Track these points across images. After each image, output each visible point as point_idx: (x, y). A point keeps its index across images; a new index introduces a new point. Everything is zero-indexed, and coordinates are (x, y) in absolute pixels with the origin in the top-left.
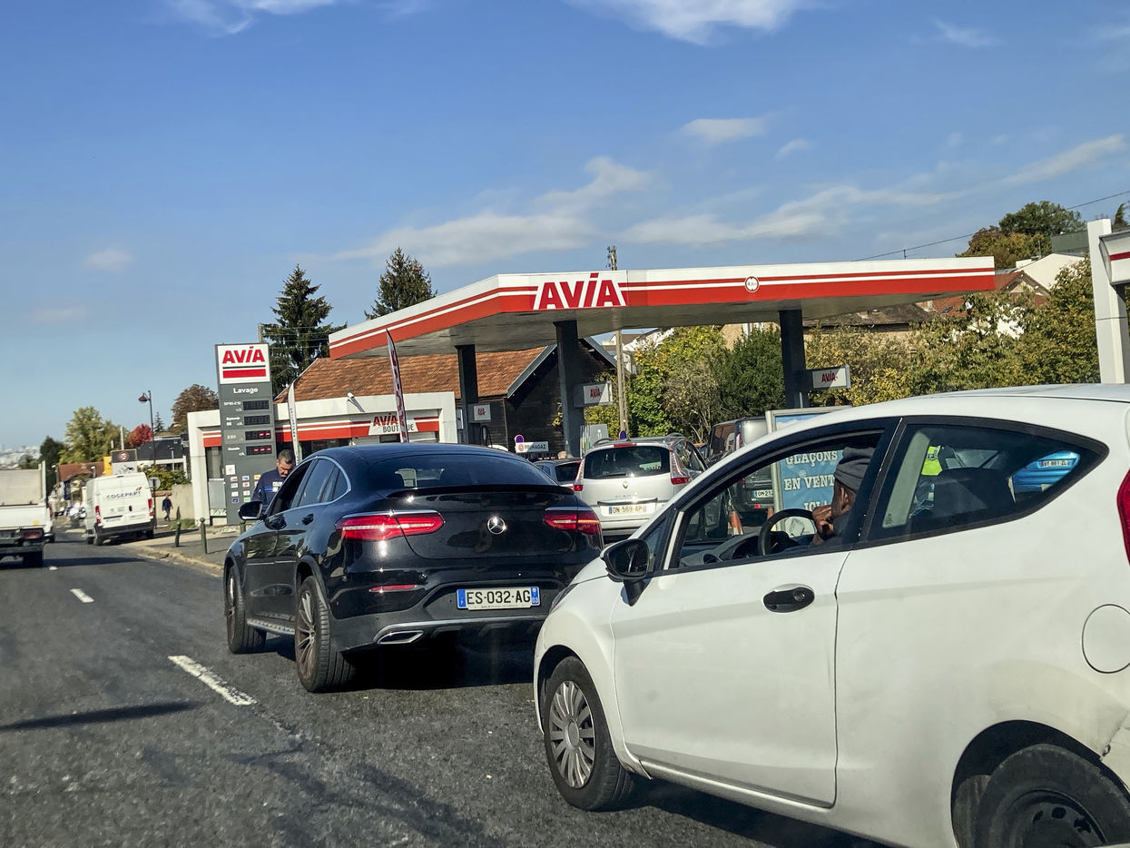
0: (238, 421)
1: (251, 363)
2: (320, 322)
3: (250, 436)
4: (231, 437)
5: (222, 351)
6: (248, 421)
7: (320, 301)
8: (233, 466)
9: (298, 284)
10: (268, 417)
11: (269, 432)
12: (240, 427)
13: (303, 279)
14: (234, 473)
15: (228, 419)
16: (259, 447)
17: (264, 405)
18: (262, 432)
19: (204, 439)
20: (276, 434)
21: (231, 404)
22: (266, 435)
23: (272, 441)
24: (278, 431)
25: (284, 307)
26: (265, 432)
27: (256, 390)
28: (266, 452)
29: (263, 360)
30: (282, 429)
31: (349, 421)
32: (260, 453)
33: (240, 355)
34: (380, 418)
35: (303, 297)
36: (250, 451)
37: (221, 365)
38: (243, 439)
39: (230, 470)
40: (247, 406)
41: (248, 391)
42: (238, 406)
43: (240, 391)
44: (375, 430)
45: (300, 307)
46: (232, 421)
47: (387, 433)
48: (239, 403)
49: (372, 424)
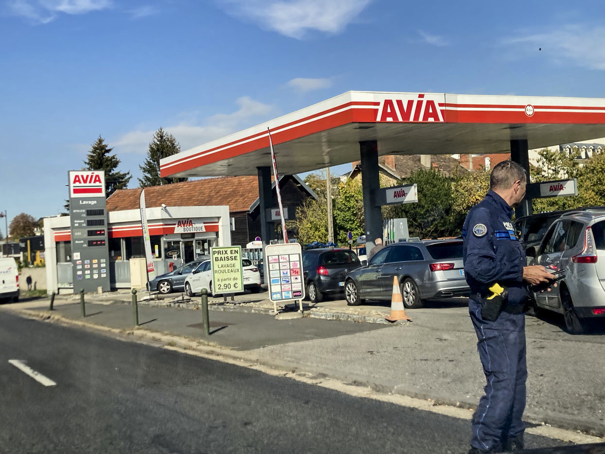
0: (83, 223)
1: (92, 184)
2: (113, 170)
3: (91, 233)
4: (78, 234)
5: (73, 175)
6: (90, 223)
7: (113, 157)
8: (78, 254)
9: (100, 146)
10: (103, 220)
11: (104, 231)
12: (84, 227)
13: (103, 144)
14: (79, 258)
15: (76, 221)
16: (97, 241)
17: (101, 212)
18: (99, 231)
19: (56, 236)
20: (108, 232)
21: (78, 211)
22: (101, 233)
23: (105, 237)
24: (109, 231)
25: (91, 160)
26: (100, 231)
27: (95, 202)
28: (101, 245)
29: (100, 182)
30: (112, 229)
31: (161, 223)
32: (97, 245)
33: (85, 178)
34: (182, 222)
35: (103, 154)
36: (91, 243)
37: (72, 185)
38: (86, 235)
39: (77, 256)
40: (89, 213)
41: (90, 202)
42: (83, 213)
43: (85, 202)
44: (179, 230)
45: (101, 161)
46: (78, 223)
47: (186, 232)
48: (84, 211)
49: (177, 226)
